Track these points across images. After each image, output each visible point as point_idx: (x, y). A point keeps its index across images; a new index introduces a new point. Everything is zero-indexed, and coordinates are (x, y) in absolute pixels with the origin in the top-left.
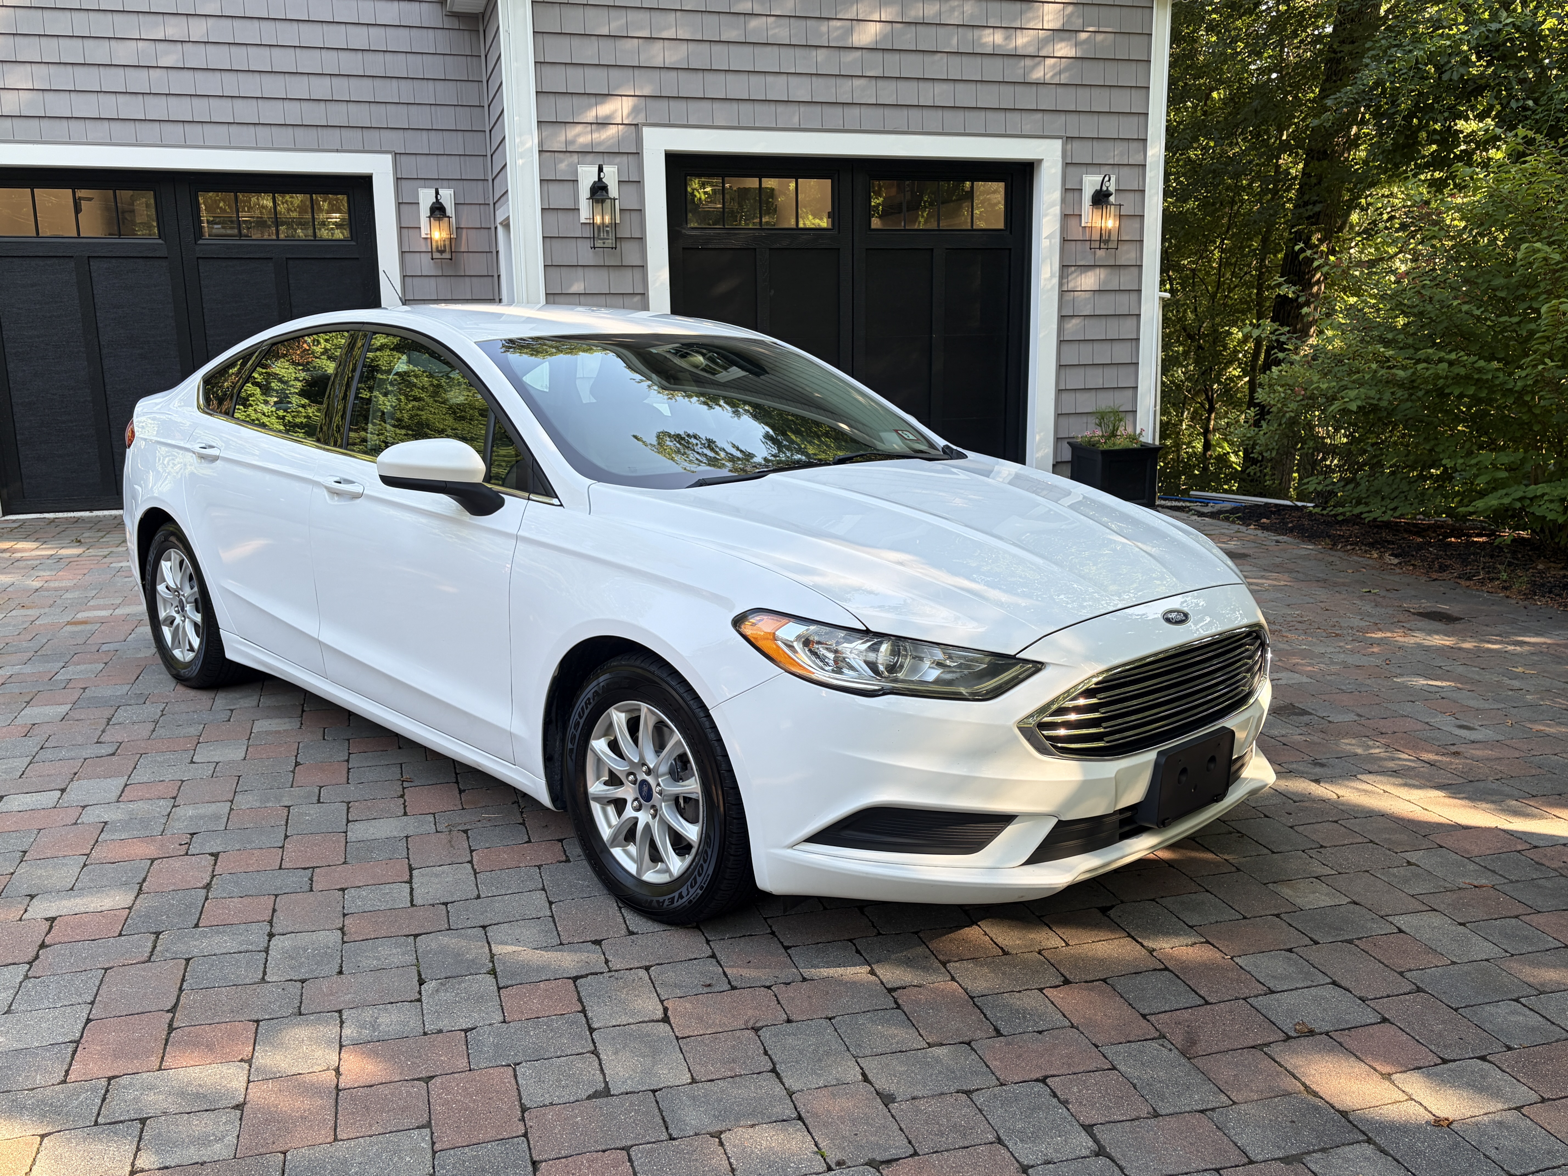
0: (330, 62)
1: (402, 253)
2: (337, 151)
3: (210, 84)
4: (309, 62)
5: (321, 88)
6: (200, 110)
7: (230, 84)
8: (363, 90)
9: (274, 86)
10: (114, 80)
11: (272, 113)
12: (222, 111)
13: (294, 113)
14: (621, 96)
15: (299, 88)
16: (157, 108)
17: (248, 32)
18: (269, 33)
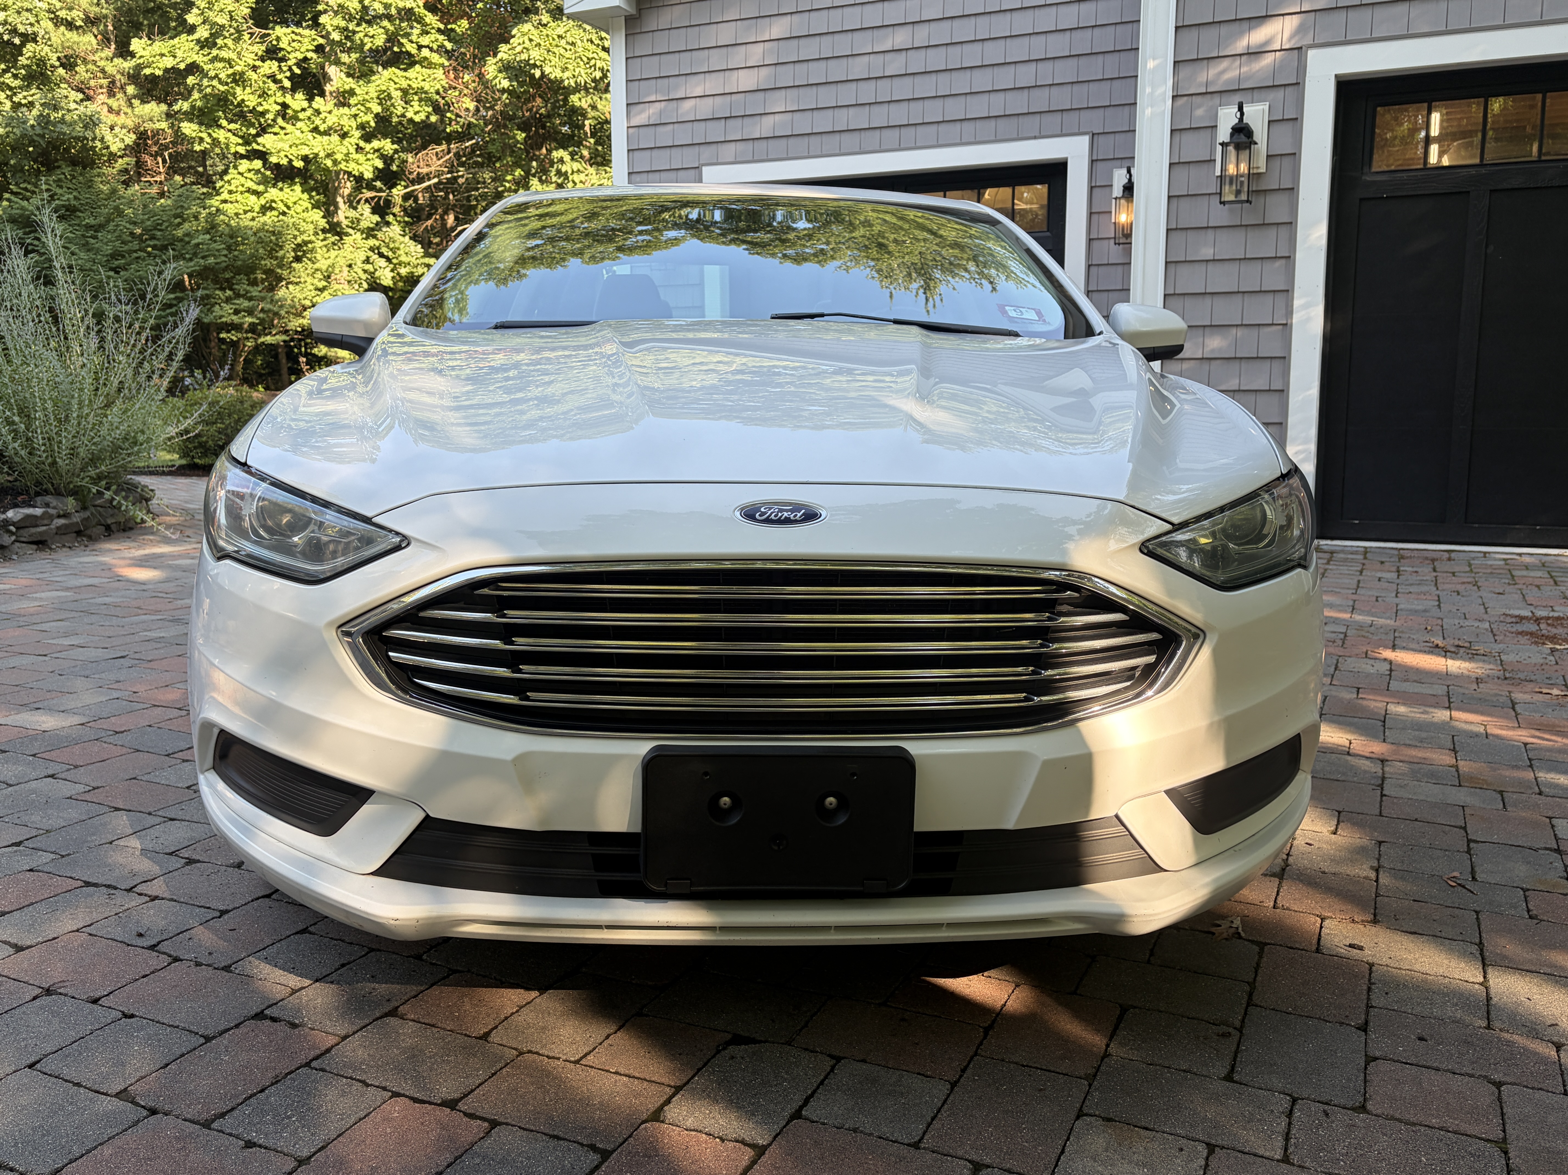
0: (1038, 47)
1: (1090, 241)
2: (1035, 138)
3: (926, 87)
4: (1018, 50)
5: (1026, 75)
6: (916, 113)
7: (943, 84)
8: (1065, 71)
9: (982, 80)
10: (847, 95)
11: (978, 107)
12: (934, 111)
13: (997, 104)
14: (1283, 15)
15: (1005, 78)
16: (880, 117)
17: (964, 30)
18: (983, 28)
